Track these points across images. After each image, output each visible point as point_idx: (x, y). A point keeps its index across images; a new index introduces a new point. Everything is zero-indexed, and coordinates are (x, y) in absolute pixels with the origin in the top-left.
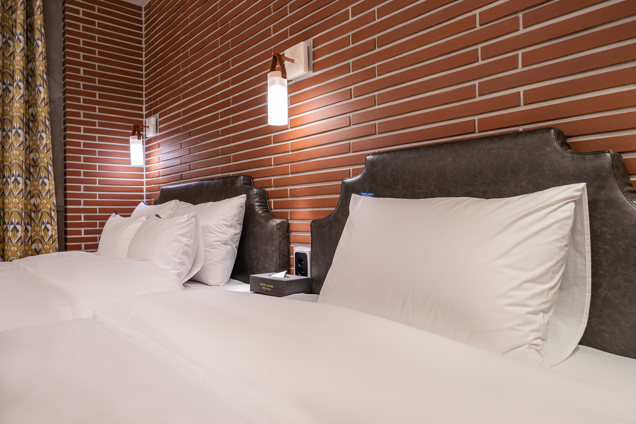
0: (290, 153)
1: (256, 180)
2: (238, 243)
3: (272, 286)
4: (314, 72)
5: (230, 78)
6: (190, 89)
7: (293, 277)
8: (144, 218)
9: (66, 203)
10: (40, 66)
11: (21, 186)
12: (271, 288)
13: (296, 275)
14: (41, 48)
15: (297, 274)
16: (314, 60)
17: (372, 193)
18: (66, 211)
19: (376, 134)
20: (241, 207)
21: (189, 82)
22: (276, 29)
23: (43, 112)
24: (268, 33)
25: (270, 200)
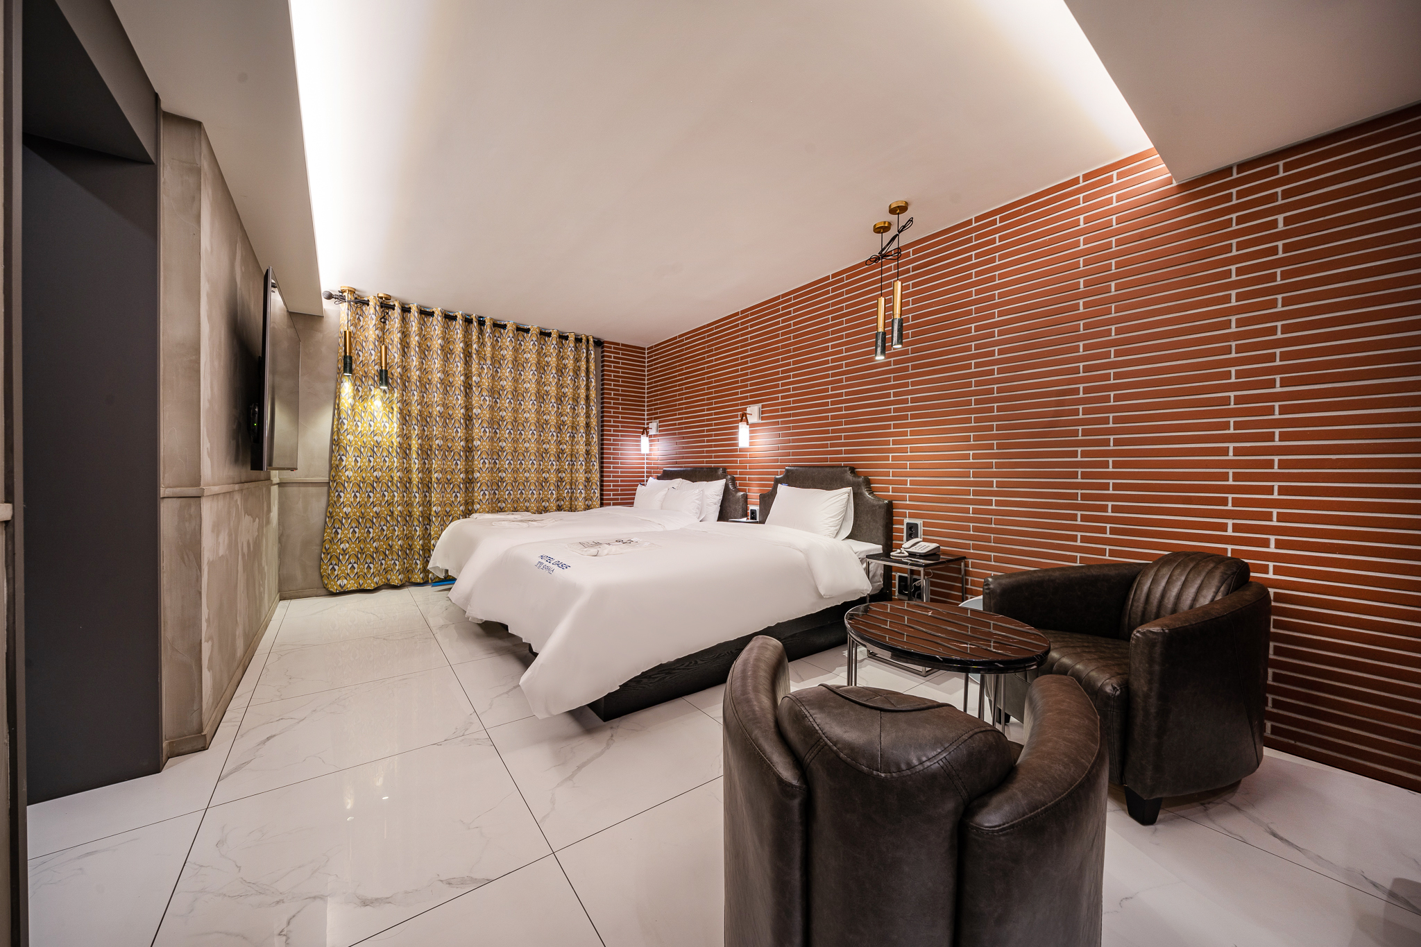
0: (751, 459)
1: (728, 470)
2: (720, 504)
4: (763, 420)
6: (684, 411)
7: (751, 518)
10: (593, 394)
14: (593, 383)
16: (761, 415)
17: (788, 484)
19: (793, 456)
20: (722, 485)
21: (683, 406)
22: (742, 392)
23: (593, 421)
24: (738, 393)
25: (738, 482)
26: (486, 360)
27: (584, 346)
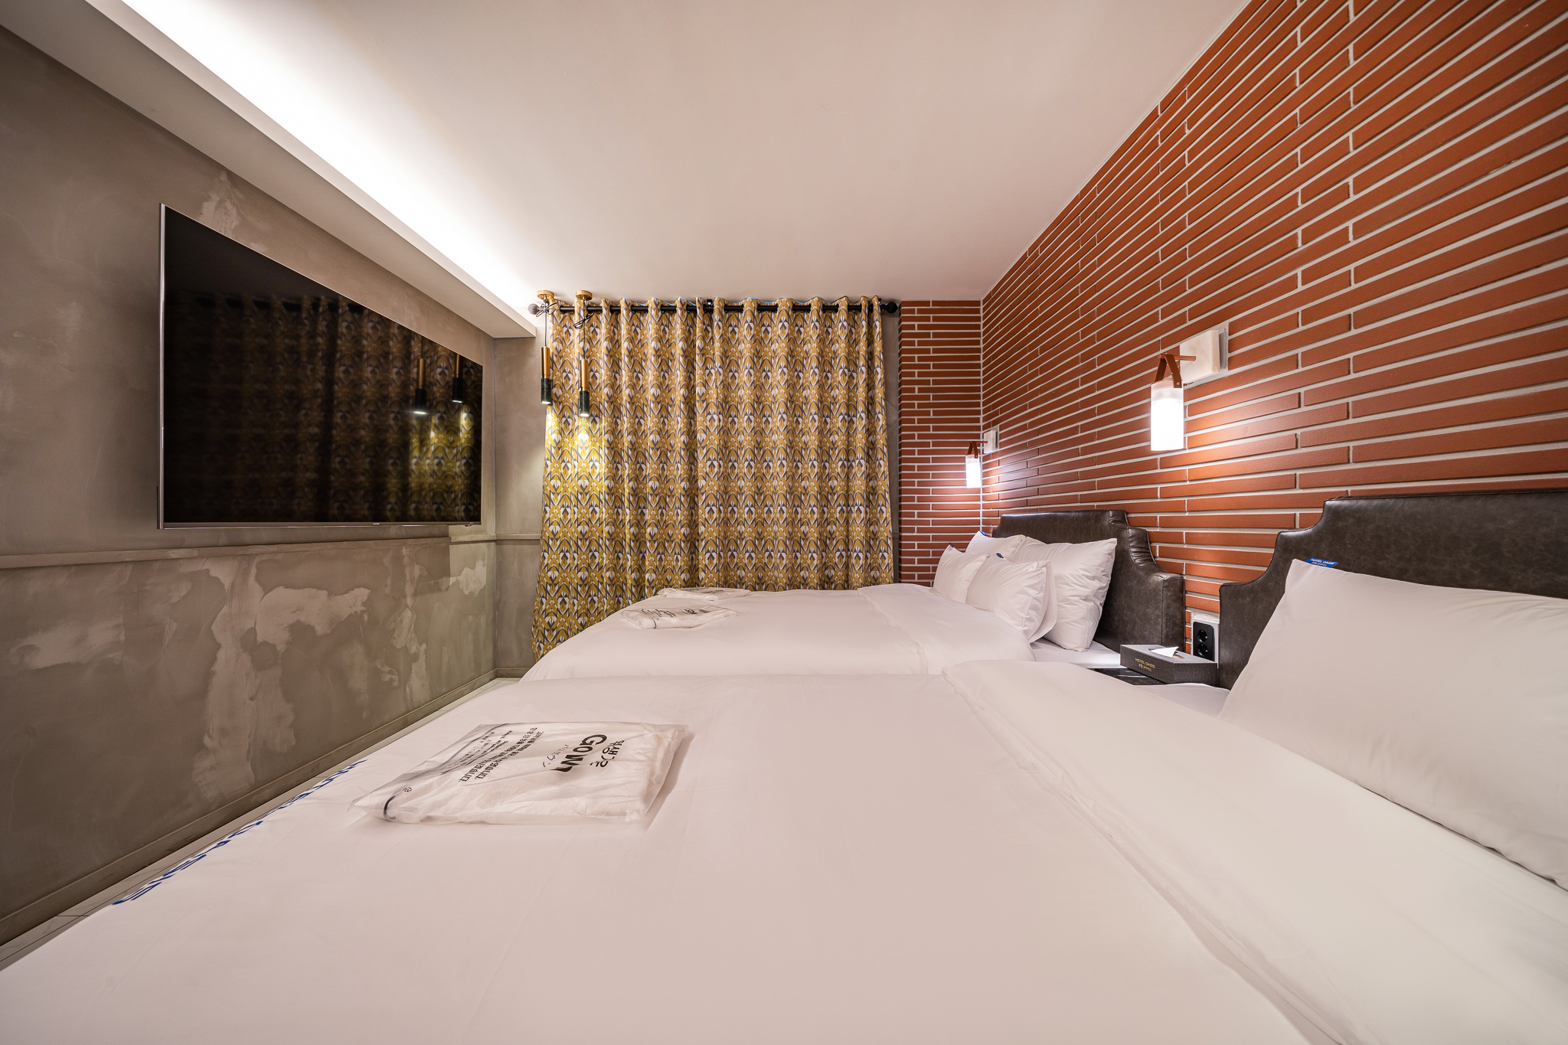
0: (1188, 483)
1: (1133, 515)
2: (1104, 599)
3: (1153, 666)
4: (1229, 369)
5: (1096, 381)
6: (1040, 396)
7: (1190, 658)
8: (984, 557)
9: (900, 530)
10: (879, 392)
11: (863, 515)
12: (1152, 668)
13: (1194, 654)
14: (880, 375)
15: (1196, 654)
16: (1230, 352)
17: (1333, 561)
18: (900, 538)
19: (1349, 462)
20: (1110, 554)
21: (1038, 387)
22: (1166, 313)
23: (881, 439)
24: (1154, 319)
25: (1153, 544)
26: (714, 362)
27: (864, 317)
